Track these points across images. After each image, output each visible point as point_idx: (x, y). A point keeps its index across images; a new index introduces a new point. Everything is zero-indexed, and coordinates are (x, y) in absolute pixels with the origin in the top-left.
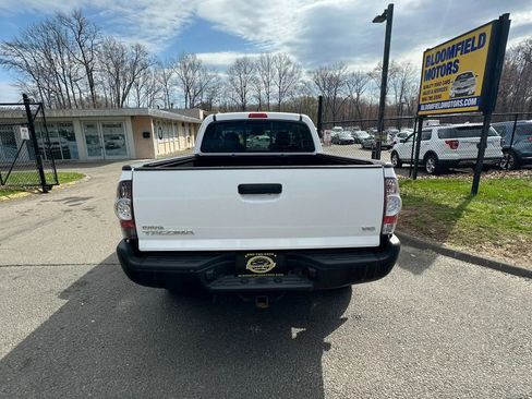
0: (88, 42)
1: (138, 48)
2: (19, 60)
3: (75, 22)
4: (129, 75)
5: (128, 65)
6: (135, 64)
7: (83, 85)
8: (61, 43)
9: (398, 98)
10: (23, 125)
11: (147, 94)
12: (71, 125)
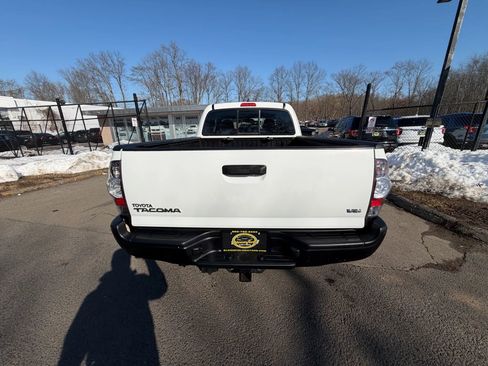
0: (179, 64)
1: (209, 65)
2: (140, 78)
3: (172, 50)
4: (203, 84)
5: (202, 77)
6: (207, 77)
7: (176, 92)
8: (163, 65)
9: (411, 92)
10: (134, 116)
11: (214, 96)
12: (166, 117)
